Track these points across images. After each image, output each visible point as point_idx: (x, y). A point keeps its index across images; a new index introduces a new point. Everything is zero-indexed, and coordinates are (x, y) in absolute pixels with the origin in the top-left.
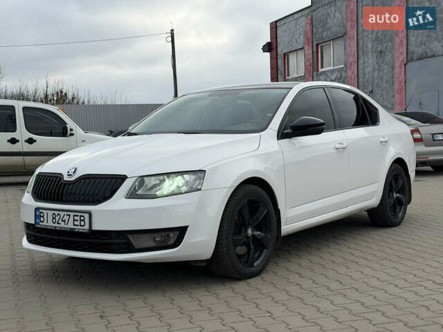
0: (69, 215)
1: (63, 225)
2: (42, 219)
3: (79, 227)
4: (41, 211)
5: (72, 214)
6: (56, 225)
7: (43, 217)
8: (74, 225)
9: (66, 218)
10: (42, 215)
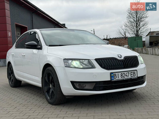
0: (129, 73)
1: (126, 77)
2: (115, 77)
3: (133, 77)
4: (114, 74)
5: (130, 72)
6: (123, 78)
7: (116, 76)
8: (131, 76)
9: (128, 74)
10: (115, 75)
